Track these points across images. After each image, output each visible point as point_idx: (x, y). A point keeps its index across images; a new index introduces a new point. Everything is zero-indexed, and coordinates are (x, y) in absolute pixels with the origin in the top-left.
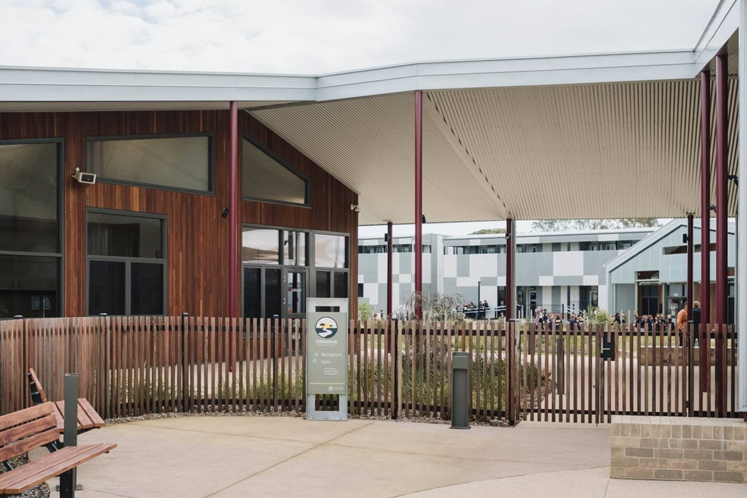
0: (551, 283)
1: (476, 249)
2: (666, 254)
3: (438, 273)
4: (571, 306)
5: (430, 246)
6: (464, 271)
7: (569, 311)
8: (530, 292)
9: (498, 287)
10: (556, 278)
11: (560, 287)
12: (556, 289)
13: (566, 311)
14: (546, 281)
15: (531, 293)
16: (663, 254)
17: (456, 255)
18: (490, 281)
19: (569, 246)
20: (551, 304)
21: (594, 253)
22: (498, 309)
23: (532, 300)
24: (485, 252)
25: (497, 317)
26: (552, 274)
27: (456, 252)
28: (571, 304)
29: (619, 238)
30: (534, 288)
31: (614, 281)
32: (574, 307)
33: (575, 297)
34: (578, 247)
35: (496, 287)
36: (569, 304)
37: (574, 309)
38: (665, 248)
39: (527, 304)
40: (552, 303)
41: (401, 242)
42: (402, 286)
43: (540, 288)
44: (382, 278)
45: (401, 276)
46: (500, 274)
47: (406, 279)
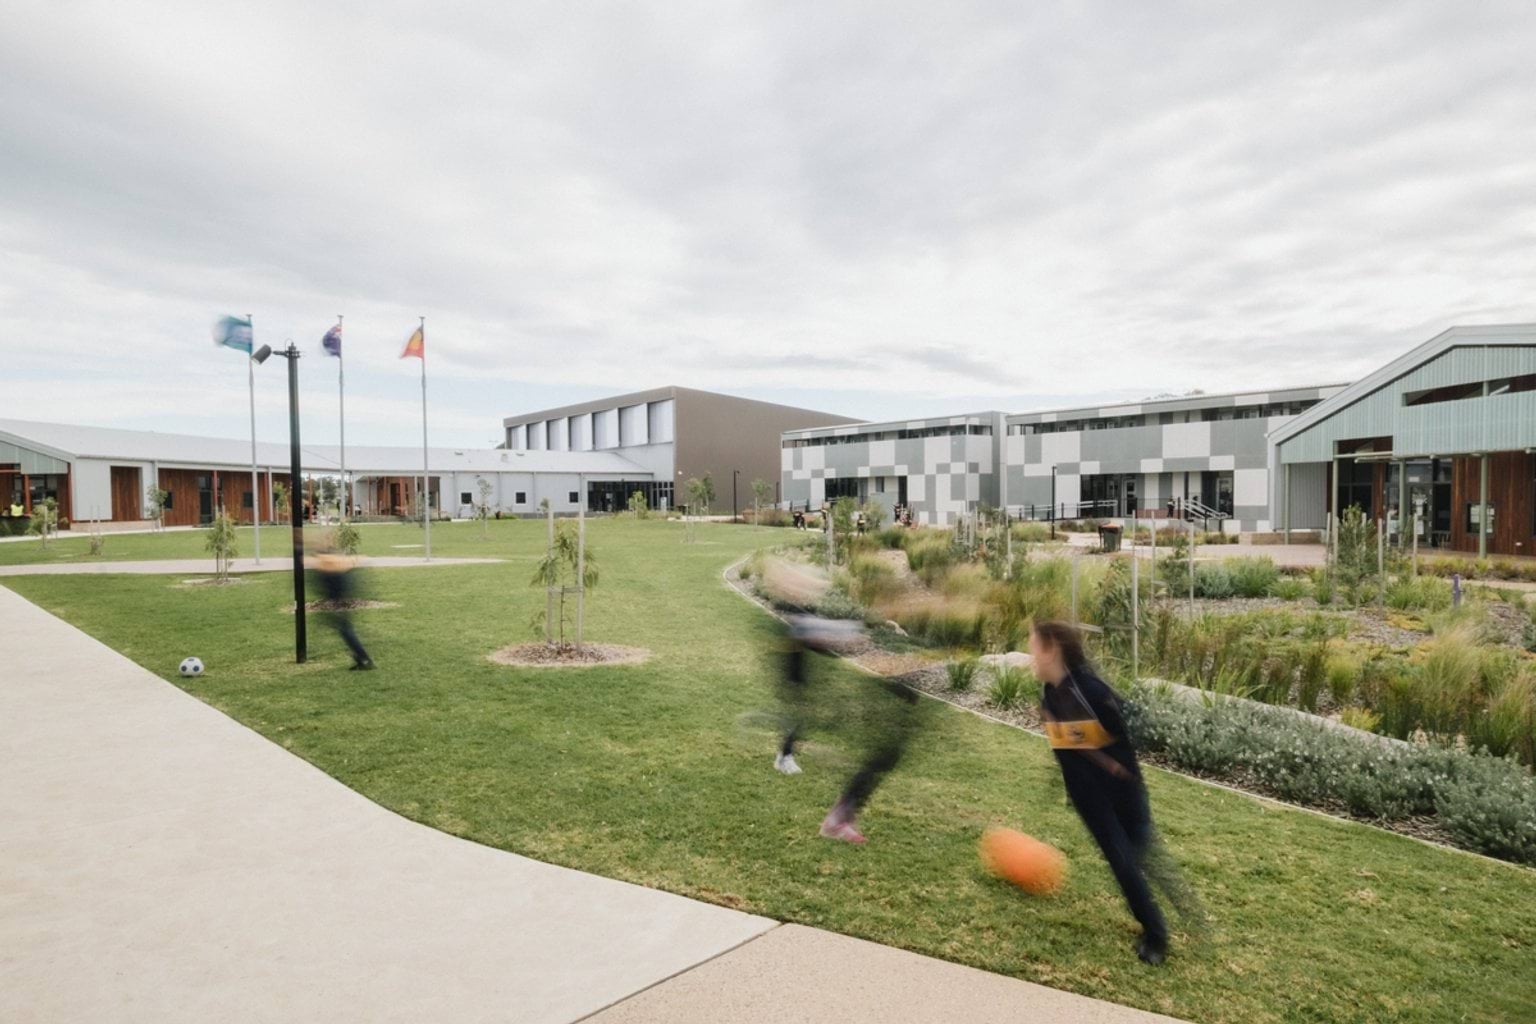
0: (1160, 469)
1: (1051, 427)
2: (1409, 404)
3: (1002, 460)
4: (1191, 499)
5: (991, 427)
6: (1033, 455)
8: (1126, 482)
9: (1082, 477)
10: (1166, 462)
11: (1171, 474)
12: (1165, 478)
13: (1182, 508)
14: (1150, 466)
15: (1128, 483)
16: (1403, 405)
17: (1023, 436)
18: (1069, 468)
19: (1187, 416)
20: (1157, 498)
21: (1227, 424)
22: (1082, 505)
23: (1130, 493)
24: (1062, 429)
25: (1082, 516)
26: (1160, 456)
27: (1023, 432)
28: (1191, 497)
29: (1270, 399)
30: (1133, 476)
31: (1287, 459)
33: (1196, 488)
34: (1200, 416)
35: (1079, 477)
36: (1186, 497)
37: (1194, 503)
38: (1408, 394)
39: (1122, 497)
40: (1160, 494)
41: (953, 423)
42: (954, 477)
43: (1142, 476)
44: (930, 468)
45: (953, 465)
46: (1084, 458)
47: (959, 468)
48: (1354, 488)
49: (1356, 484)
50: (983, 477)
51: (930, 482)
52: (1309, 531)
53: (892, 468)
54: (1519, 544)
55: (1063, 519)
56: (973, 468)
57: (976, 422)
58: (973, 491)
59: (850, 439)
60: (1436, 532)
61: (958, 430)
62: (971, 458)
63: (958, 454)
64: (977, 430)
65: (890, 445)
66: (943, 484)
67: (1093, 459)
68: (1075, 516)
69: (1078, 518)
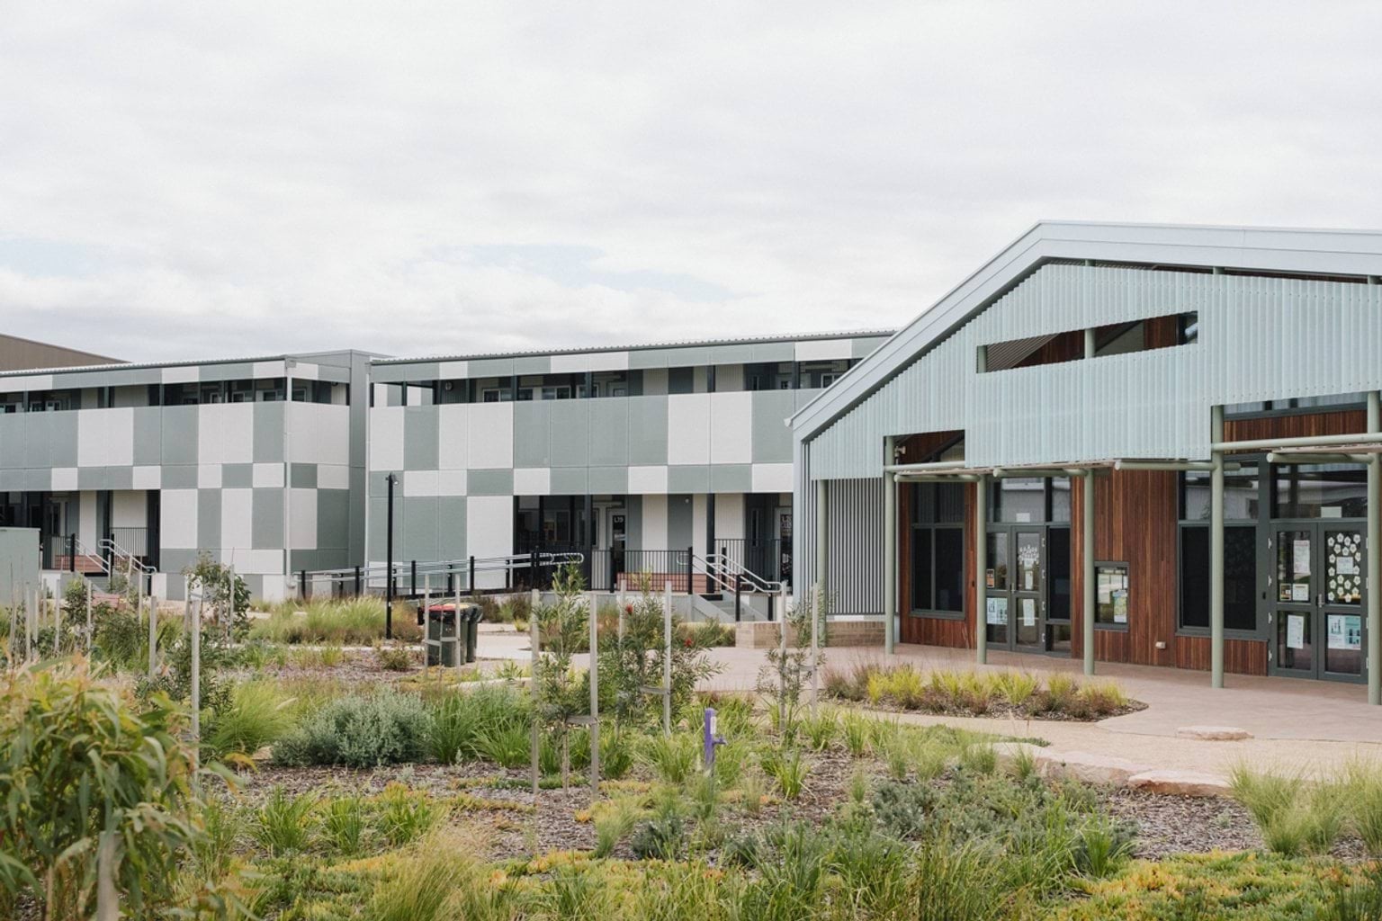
0: (662, 488)
2: (988, 369)
4: (718, 554)
5: (348, 386)
6: (423, 453)
7: (711, 570)
8: (608, 513)
9: (517, 499)
10: (674, 472)
11: (690, 496)
12: (679, 504)
13: (701, 570)
14: (646, 481)
15: (614, 517)
16: (978, 370)
17: (404, 408)
18: (493, 482)
19: (713, 378)
20: (666, 549)
22: (515, 561)
23: (618, 537)
24: (491, 397)
25: (511, 586)
27: (403, 400)
28: (718, 547)
30: (621, 500)
31: (819, 473)
32: (727, 558)
33: (732, 529)
34: (739, 379)
35: (510, 500)
36: (711, 549)
37: (724, 562)
38: (986, 347)
39: (603, 546)
40: (670, 541)
41: (260, 372)
42: (259, 494)
43: (638, 499)
44: (209, 477)
45: (258, 469)
46: (521, 459)
47: (270, 475)
48: (938, 531)
49: (941, 525)
50: (325, 497)
51: (210, 507)
52: (861, 618)
53: (127, 472)
54: (1159, 645)
55: (472, 591)
56: (304, 475)
57: (310, 373)
58: (302, 528)
59: (39, 400)
60: (1052, 621)
61: (273, 389)
62: (297, 452)
63: (269, 445)
64: (319, 391)
65: (122, 418)
66: (238, 509)
67: (539, 464)
68: (502, 585)
69: (505, 591)
